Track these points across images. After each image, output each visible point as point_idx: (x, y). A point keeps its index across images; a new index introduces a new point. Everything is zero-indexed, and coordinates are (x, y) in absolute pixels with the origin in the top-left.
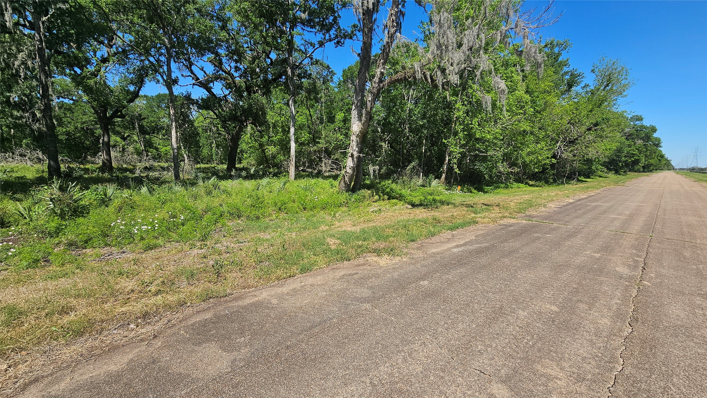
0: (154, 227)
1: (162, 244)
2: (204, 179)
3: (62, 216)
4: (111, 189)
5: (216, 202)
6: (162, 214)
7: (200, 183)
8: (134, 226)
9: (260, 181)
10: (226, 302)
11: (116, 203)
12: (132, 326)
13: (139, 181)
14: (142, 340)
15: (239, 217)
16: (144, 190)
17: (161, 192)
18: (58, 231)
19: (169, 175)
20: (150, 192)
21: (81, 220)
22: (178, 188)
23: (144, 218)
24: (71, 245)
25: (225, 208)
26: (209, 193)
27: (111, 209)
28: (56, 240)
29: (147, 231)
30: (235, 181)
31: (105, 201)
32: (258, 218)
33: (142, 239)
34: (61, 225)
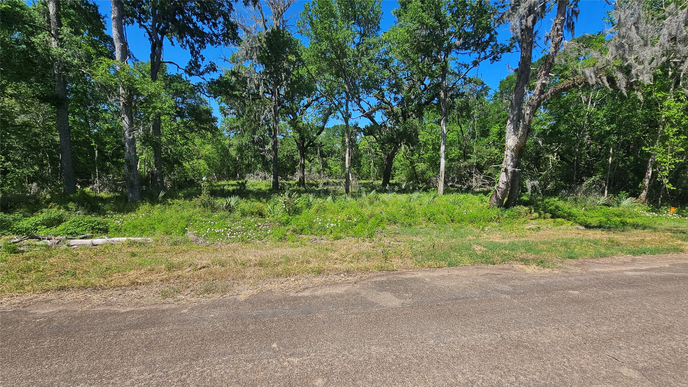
0: (338, 225)
1: (344, 236)
2: (366, 192)
3: (289, 213)
4: (311, 197)
5: (377, 210)
6: (343, 216)
7: (364, 195)
8: (326, 223)
9: (411, 195)
10: (393, 274)
11: (315, 207)
12: (342, 275)
13: (327, 193)
14: (349, 283)
15: (395, 223)
16: (330, 198)
17: (340, 200)
18: (287, 222)
19: (342, 189)
20: (333, 201)
21: (297, 216)
22: (349, 199)
23: (331, 219)
24: (294, 231)
25: (384, 215)
26: (371, 203)
27: (312, 211)
28: (287, 228)
29: (334, 227)
30: (390, 195)
31: (309, 205)
32: (410, 225)
33: (331, 232)
34: (289, 219)
